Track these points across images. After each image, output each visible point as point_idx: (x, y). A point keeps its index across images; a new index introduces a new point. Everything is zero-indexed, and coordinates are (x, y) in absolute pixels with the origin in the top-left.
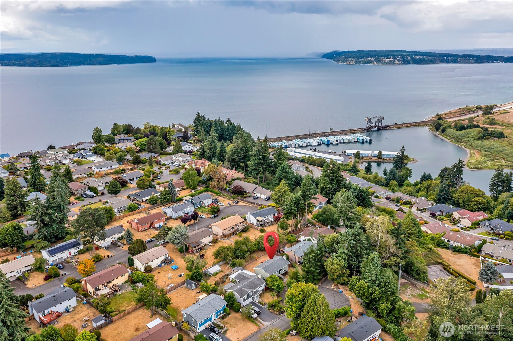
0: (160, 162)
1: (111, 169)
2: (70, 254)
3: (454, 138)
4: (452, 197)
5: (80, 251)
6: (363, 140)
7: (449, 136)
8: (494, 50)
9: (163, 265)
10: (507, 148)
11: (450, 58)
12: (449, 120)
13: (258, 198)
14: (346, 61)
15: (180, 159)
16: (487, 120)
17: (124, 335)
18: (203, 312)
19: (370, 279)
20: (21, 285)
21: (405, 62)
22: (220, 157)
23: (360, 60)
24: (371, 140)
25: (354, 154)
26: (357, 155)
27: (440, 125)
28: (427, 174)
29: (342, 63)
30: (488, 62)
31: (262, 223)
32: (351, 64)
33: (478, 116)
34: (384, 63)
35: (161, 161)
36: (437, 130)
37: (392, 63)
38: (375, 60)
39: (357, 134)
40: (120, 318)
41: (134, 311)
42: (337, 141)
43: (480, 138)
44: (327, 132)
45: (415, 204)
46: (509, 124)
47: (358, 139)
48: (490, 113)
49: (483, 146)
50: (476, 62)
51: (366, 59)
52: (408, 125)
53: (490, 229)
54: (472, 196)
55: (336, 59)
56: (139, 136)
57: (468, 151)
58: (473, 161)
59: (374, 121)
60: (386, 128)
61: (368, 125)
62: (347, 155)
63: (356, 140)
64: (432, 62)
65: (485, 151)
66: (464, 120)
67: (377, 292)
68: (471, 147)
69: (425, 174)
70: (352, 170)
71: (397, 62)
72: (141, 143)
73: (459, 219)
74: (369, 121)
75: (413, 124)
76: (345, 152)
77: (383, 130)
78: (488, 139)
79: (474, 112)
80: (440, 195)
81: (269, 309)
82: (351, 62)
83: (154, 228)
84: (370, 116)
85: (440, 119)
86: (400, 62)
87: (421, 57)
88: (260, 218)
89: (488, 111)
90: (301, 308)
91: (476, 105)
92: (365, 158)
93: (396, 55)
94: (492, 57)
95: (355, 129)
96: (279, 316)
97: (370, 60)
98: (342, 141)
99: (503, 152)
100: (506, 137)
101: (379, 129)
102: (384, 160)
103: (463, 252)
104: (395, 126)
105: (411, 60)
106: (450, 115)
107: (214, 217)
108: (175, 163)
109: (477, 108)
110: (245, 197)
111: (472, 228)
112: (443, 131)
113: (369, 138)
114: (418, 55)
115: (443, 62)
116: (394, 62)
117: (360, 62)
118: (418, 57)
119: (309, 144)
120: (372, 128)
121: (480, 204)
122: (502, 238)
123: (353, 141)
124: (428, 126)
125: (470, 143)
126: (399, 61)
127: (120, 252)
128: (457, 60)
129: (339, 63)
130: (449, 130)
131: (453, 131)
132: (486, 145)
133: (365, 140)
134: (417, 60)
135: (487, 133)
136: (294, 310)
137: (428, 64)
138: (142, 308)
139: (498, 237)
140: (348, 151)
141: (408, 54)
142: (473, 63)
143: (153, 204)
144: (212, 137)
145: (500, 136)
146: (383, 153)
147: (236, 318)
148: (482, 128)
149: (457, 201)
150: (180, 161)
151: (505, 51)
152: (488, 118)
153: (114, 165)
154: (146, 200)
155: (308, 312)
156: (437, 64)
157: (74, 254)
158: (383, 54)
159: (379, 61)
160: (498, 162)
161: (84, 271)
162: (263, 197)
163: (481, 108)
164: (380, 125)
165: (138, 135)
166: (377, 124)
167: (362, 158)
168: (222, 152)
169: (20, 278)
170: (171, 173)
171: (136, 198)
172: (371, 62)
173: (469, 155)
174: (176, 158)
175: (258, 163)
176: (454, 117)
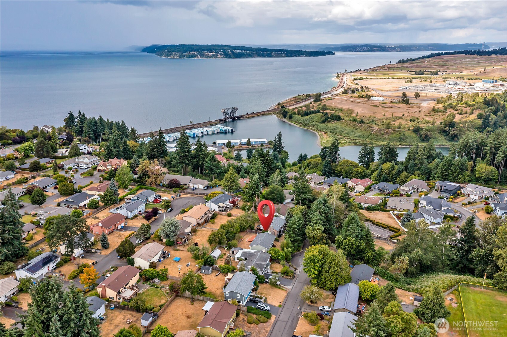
0: (63, 166)
1: (7, 179)
2: (49, 269)
3: (301, 123)
4: (334, 171)
5: (58, 264)
6: (226, 130)
7: (296, 121)
8: (297, 46)
9: (162, 259)
10: (346, 128)
11: (265, 52)
12: (291, 108)
13: (196, 188)
14: (170, 55)
15: (87, 161)
16: (319, 106)
17: (181, 324)
18: (244, 287)
19: (354, 235)
20: (14, 310)
21: (227, 56)
22: (124, 155)
23: (184, 54)
24: (232, 130)
25: (224, 144)
26: (229, 145)
27: (287, 112)
28: (303, 155)
29: (166, 57)
30: (296, 56)
31: (224, 208)
32: (175, 58)
33: (311, 103)
34: (208, 57)
35: (65, 165)
36: (285, 117)
37: (215, 57)
38: (199, 54)
39: (218, 125)
40: (163, 312)
41: (170, 303)
42: (202, 133)
43: (323, 122)
44: (188, 126)
45: (311, 180)
46: (337, 109)
47: (220, 130)
48: (319, 100)
49: (328, 128)
50: (287, 56)
51: (190, 53)
52: (258, 114)
53: (379, 191)
54: (352, 167)
55: (158, 53)
56: (7, 141)
57: (317, 133)
58: (324, 141)
59: (229, 112)
60: (239, 118)
61: (224, 116)
62: (218, 145)
63: (219, 131)
64: (250, 56)
65: (330, 132)
66: (301, 107)
67: (363, 244)
68: (318, 129)
69: (301, 154)
70: (237, 157)
71: (219, 56)
72: (25, 148)
73: (353, 186)
74: (225, 113)
75: (262, 113)
76: (215, 143)
77: (237, 120)
78: (329, 122)
79: (306, 100)
80: (325, 170)
81: (283, 276)
82: (175, 57)
83: (117, 229)
84: (225, 108)
85: (283, 107)
86: (223, 56)
87: (240, 51)
88: (221, 205)
89: (317, 98)
90: (322, 266)
91: (305, 94)
92: (236, 147)
93: (218, 49)
94: (298, 51)
95: (214, 121)
96: (293, 280)
97: (194, 54)
98: (206, 133)
99: (345, 132)
100: (343, 119)
101: (234, 119)
102: (253, 147)
103: (376, 210)
104: (247, 116)
105: (231, 54)
106: (289, 103)
107: (171, 211)
108: (82, 166)
109: (307, 96)
110: (183, 190)
111: (366, 192)
112: (291, 117)
113: (230, 129)
114: (237, 50)
115: (260, 55)
116: (217, 56)
117: (184, 56)
118: (238, 51)
119: (175, 138)
120: (228, 119)
121: (359, 173)
122: (392, 196)
123: (216, 132)
124: (274, 115)
125: (316, 126)
126: (221, 54)
127: (102, 258)
128: (271, 54)
129: (163, 57)
130: (295, 117)
131: (299, 117)
132: (329, 127)
133: (227, 131)
134: (237, 54)
135: (328, 117)
136: (317, 268)
137: (247, 57)
138: (175, 299)
139: (389, 195)
140: (218, 142)
141: (228, 48)
142: (284, 57)
143: (95, 208)
144: (115, 135)
145: (338, 118)
146: (251, 140)
147: (265, 288)
148: (322, 113)
149: (340, 173)
150: (87, 163)
151: (306, 46)
152: (320, 105)
153: (9, 175)
154: (85, 205)
155: (330, 268)
156: (255, 57)
157: (52, 269)
158: (205, 48)
159: (202, 56)
160: (343, 140)
161: (89, 279)
162: (201, 187)
163: (310, 97)
164: (235, 115)
165: (4, 141)
166: (232, 115)
167: (234, 147)
168: (126, 150)
169: (8, 303)
170: (83, 176)
171: (69, 205)
172: (195, 56)
173: (319, 137)
174: (80, 160)
175: (184, 156)
176: (293, 105)
